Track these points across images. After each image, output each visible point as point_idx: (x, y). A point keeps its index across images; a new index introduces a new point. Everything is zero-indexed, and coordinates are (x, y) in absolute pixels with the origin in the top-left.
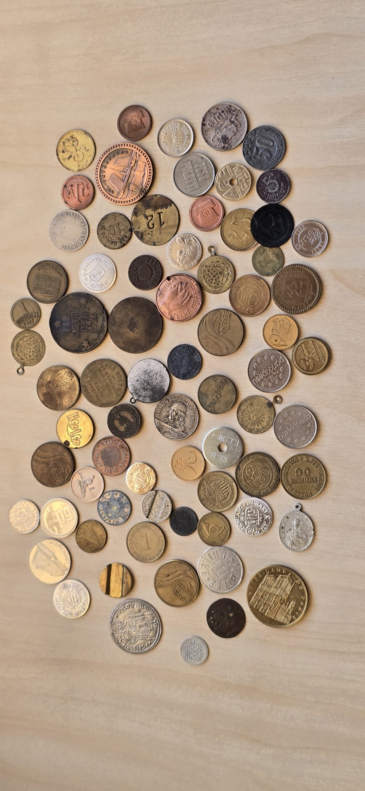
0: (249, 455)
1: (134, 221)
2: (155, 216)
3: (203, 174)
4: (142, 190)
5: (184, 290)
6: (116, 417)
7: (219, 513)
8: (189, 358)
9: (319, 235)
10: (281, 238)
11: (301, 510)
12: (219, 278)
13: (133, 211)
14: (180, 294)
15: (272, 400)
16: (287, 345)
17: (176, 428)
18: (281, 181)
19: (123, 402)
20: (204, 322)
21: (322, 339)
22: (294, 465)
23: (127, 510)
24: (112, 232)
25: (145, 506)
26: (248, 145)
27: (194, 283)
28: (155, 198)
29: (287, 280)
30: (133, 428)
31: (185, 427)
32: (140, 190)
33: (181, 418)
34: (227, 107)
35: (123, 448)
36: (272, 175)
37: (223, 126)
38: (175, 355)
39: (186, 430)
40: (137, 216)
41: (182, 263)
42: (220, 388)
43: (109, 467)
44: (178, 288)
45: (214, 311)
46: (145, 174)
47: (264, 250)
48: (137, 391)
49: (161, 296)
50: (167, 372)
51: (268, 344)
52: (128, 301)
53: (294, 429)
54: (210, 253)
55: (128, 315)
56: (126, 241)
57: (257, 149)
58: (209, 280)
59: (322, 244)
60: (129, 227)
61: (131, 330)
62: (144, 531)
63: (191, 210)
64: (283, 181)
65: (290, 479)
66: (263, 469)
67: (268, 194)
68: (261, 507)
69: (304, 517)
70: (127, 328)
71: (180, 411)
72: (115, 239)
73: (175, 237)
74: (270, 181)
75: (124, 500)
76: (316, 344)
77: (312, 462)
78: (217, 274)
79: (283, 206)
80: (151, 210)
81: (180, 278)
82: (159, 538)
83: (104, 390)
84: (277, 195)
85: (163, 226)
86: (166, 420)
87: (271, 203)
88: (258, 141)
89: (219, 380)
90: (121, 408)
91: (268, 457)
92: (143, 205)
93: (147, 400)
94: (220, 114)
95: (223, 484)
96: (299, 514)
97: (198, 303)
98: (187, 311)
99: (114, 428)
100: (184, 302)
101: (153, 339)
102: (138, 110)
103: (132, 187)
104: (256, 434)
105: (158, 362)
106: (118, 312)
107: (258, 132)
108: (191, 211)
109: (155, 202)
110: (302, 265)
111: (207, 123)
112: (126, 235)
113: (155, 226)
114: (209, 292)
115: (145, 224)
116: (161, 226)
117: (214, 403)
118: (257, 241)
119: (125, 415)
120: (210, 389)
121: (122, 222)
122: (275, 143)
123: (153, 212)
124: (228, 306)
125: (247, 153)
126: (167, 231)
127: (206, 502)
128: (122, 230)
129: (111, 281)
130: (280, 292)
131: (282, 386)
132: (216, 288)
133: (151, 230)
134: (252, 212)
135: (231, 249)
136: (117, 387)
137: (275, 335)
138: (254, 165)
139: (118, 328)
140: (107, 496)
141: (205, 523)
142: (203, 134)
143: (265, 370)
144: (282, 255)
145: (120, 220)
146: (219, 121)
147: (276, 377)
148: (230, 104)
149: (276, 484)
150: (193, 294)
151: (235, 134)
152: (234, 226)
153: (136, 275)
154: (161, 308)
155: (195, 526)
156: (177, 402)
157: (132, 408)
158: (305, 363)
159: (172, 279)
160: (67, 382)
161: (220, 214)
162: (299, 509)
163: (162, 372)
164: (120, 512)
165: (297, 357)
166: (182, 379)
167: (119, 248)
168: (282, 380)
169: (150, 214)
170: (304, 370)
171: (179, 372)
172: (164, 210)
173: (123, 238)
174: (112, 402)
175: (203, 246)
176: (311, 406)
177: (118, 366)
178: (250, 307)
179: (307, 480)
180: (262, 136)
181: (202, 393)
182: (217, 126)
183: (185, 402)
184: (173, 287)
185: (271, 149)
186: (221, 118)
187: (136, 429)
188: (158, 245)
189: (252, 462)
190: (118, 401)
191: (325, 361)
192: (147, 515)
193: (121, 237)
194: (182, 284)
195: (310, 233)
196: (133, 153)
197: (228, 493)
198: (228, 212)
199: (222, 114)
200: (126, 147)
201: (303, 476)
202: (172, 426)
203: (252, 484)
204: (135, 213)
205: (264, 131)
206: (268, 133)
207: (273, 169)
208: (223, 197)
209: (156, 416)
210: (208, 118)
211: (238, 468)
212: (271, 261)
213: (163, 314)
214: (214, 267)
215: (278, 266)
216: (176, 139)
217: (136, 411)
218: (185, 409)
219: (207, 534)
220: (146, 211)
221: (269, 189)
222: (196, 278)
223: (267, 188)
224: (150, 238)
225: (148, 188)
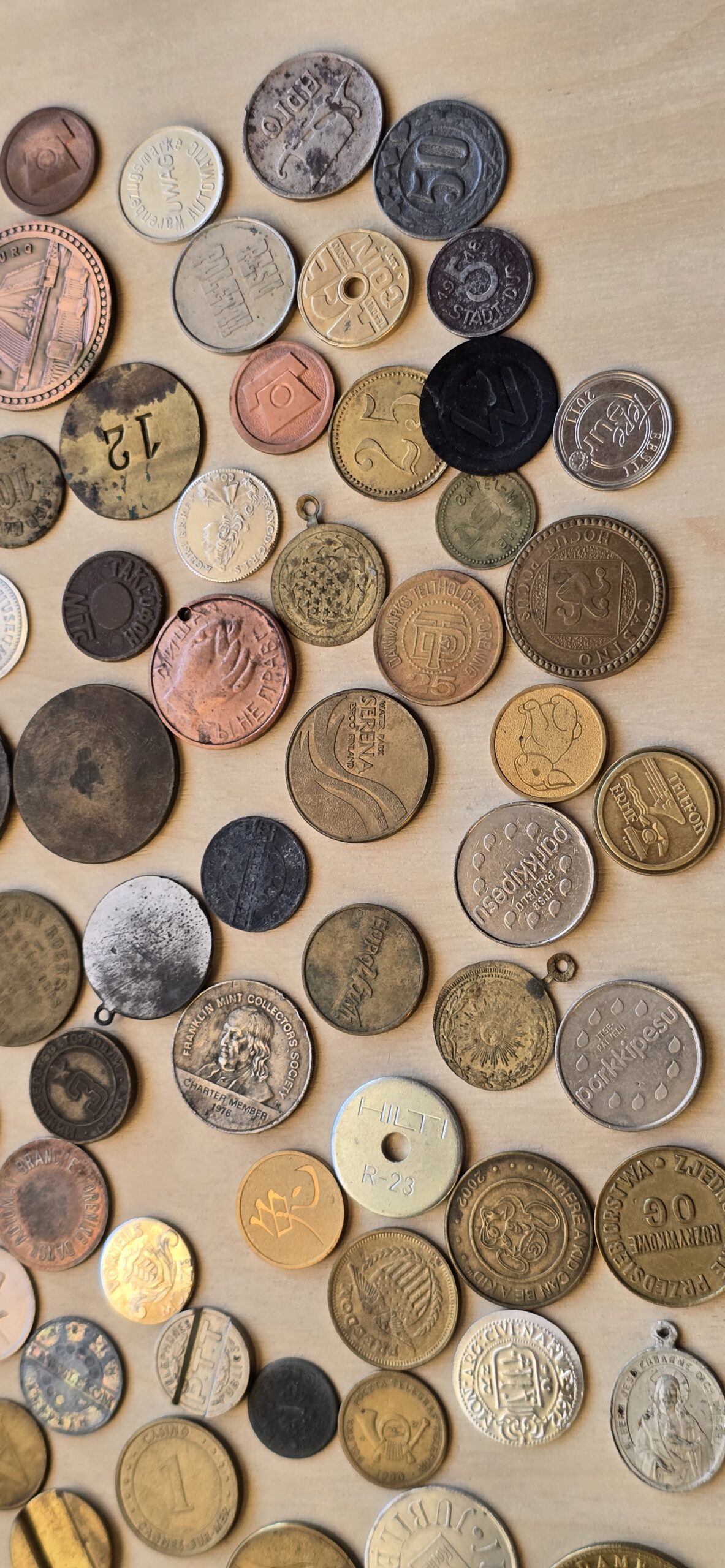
0: (485, 1167)
2: (131, 428)
3: (260, 277)
4: (84, 355)
5: (232, 645)
6: (57, 1076)
7: (408, 1373)
8: (266, 860)
9: (642, 413)
10: (521, 441)
11: (679, 1345)
12: (338, 593)
13: (64, 424)
14: (222, 659)
15: (542, 971)
16: (574, 784)
17: (244, 1094)
18: (503, 260)
19: (74, 1024)
20: (304, 737)
21: (688, 750)
22: (637, 1187)
23: (111, 1381)
24: (6, 495)
25: (166, 1366)
26: (390, 167)
27: (263, 619)
29: (553, 572)
30: (109, 1104)
31: (271, 1089)
32: (76, 355)
33: (257, 1059)
34: (316, 65)
35: (83, 1173)
36: (474, 247)
37: (310, 124)
38: (222, 853)
39: (277, 1098)
40: (76, 437)
41: (222, 561)
42: (371, 947)
43: (46, 1239)
44: (213, 641)
45: (330, 698)
46: (87, 306)
47: (471, 488)
48: (115, 985)
49: (164, 673)
50: (202, 913)
51: (513, 787)
52: (66, 699)
53: (624, 1064)
54: (307, 519)
55: (71, 745)
56: (50, 517)
57: (420, 176)
58: (308, 604)
59: (656, 442)
60: (56, 472)
61: (83, 791)
62: (169, 1449)
63: (233, 395)
64: (510, 262)
65: (628, 1238)
66: (537, 1208)
67: (464, 307)
68: (541, 1343)
69: (691, 1369)
70: (68, 785)
71: (253, 1035)
72: (15, 515)
73: (193, 484)
74: (470, 268)
75: (99, 1347)
76: (670, 771)
77: (698, 1173)
78: (331, 582)
79: (516, 339)
80: (116, 411)
81: (217, 610)
82: (217, 1471)
83: (15, 991)
84: (495, 306)
86: (212, 1069)
87: (479, 335)
88: (419, 150)
89: (365, 921)
90: (70, 1044)
91: (549, 1168)
92: (91, 402)
93: (148, 1008)
94: (296, 89)
95: (408, 1270)
96: (672, 1360)
97: (280, 681)
98: (249, 709)
99: (52, 1112)
100: (237, 683)
101: (150, 810)
102: (55, 120)
103: (53, 350)
104: (504, 1089)
105: (171, 882)
106: (38, 739)
107: (416, 123)
108: (236, 399)
110: (597, 518)
111: (259, 122)
112: (48, 498)
113: (131, 460)
114: (312, 643)
116: (148, 457)
117: (355, 1000)
118: (444, 460)
119: (84, 1066)
120: (340, 953)
121: (35, 462)
122: (474, 148)
124: (376, 678)
125: (390, 193)
126: (170, 470)
127: (359, 1338)
128: (35, 484)
129: (12, 647)
130: (535, 614)
131: (571, 920)
132: (331, 625)
133: (122, 472)
134: (422, 374)
135: (367, 499)
136: (51, 976)
137: (531, 753)
138: (415, 224)
139: (42, 788)
140: (47, 1338)
141: (363, 1411)
142: (250, 156)
143: (508, 873)
144: (530, 495)
145: (25, 454)
146: (295, 109)
147: (548, 894)
148: (325, 54)
149: (583, 1260)
150: (260, 652)
151: (347, 141)
152: (369, 423)
153: (87, 615)
154: (169, 709)
155: (332, 1423)
156: (240, 1008)
157: (102, 1040)
158: (640, 835)
159: (195, 614)
161: (323, 391)
162: (670, 1340)
163: (186, 913)
164: (91, 1389)
165: (610, 820)
166: (250, 930)
167: (30, 542)
168: (567, 899)
170: (636, 859)
171: (239, 907)
172: (153, 407)
173: (38, 509)
174: (41, 1028)
175: (282, 500)
176: (673, 980)
177: (52, 908)
178: (443, 675)
179: (687, 1237)
180: (431, 133)
181: (316, 970)
182: (291, 127)
183: (266, 1005)
184: (199, 640)
185: (464, 171)
186: (302, 102)
187: (118, 1110)
189: (498, 1187)
190: (59, 1022)
191: (704, 825)
192: (173, 1396)
193: (32, 507)
194: (224, 628)
195: (612, 410)
196: (50, 249)
197: (430, 1301)
198: (348, 383)
199: (304, 88)
200: (27, 234)
201: (674, 1221)
202: (231, 1089)
203: (504, 1263)
204: (70, 429)
205: (434, 117)
206: (449, 121)
207: (474, 230)
208: (326, 338)
209: (180, 1060)
210: (261, 106)
211: (454, 1215)
212: (497, 518)
213: (174, 727)
214: (320, 560)
215: (521, 531)
216: (171, 186)
217: (116, 1049)
218: (269, 1027)
219: (370, 1448)
220: (102, 417)
221: (469, 294)
222: (268, 601)
223: (460, 289)
224: (120, 498)
225: (101, 345)
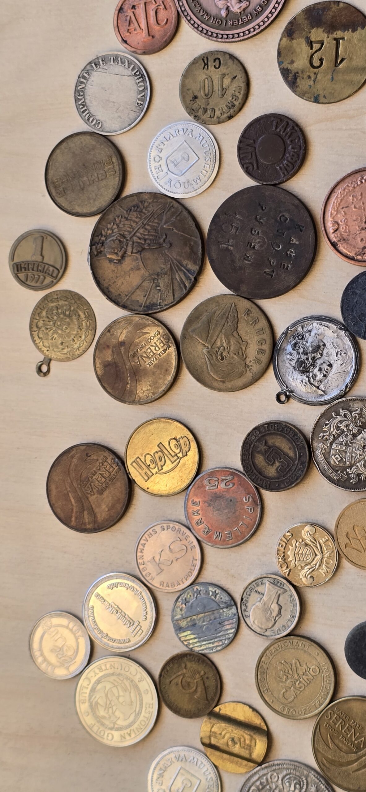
1: (285, 48)
28: (334, 8)
85: (341, 66)
109: (333, 17)
115: (306, 56)
123: (326, 35)
169: (318, 39)
188: (323, 103)
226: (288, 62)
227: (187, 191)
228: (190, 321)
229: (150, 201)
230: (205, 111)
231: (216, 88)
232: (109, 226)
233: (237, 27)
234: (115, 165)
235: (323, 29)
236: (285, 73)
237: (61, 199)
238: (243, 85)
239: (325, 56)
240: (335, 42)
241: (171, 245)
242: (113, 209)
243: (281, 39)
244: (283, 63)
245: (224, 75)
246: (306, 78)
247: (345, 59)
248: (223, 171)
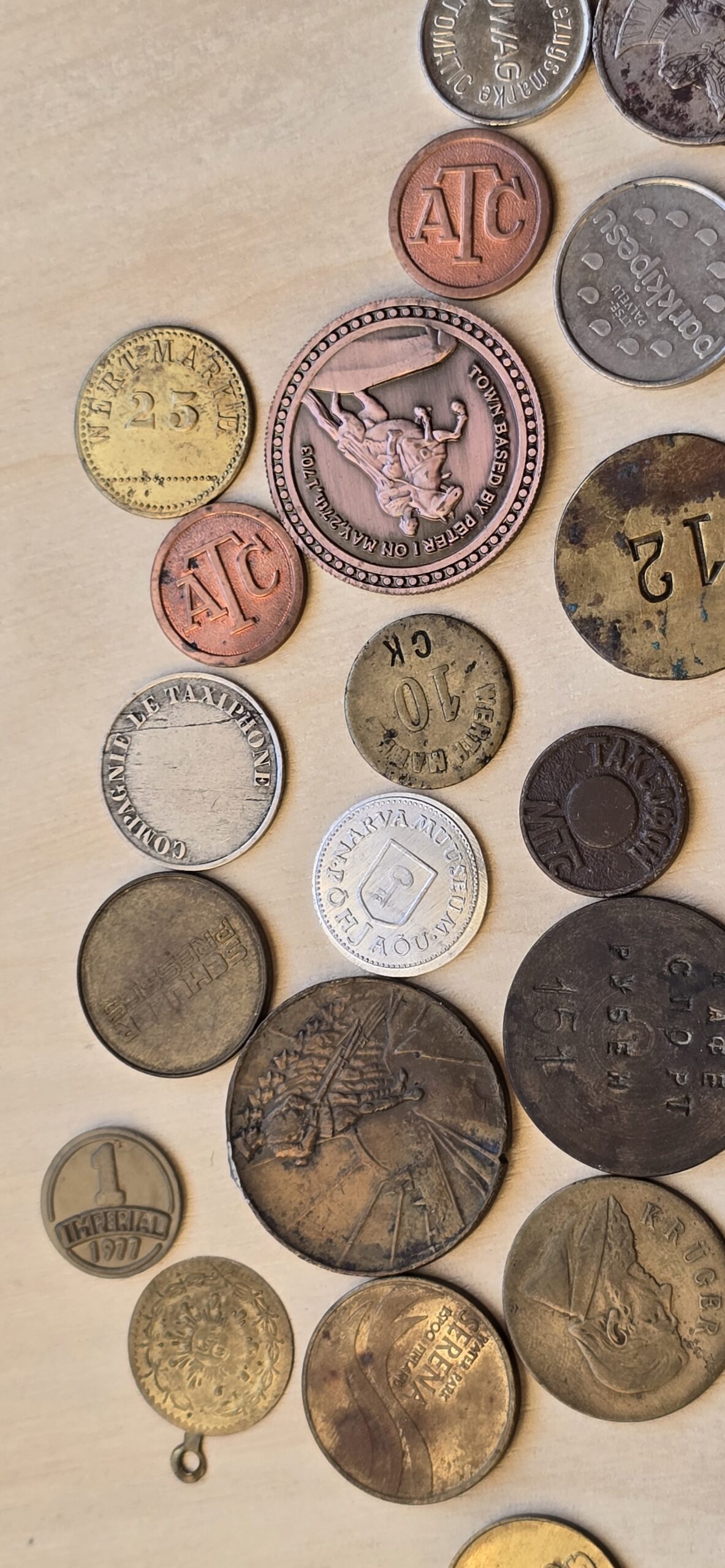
1: (573, 571)
2: (675, 537)
13: (562, 530)
28: (664, 452)
40: (585, 546)
80: (649, 508)
85: (716, 581)
92: (606, 494)
109: (668, 473)
113: (675, 586)
115: (628, 579)
116: (704, 584)
123: (662, 519)
133: (660, 605)
160: (450, 1360)
169: (647, 532)
172: (711, 505)
188: (697, 677)
204: (573, 534)
220: (629, 519)
224: (657, 645)
226: (587, 601)
227: (427, 955)
228: (516, 1267)
229: (345, 1000)
230: (422, 759)
231: (434, 701)
232: (263, 1083)
233: (447, 551)
234: (241, 934)
235: (651, 507)
236: (588, 628)
237: (133, 1045)
238: (495, 680)
239: (674, 568)
240: (687, 529)
241: (423, 1092)
242: (262, 1040)
243: (558, 555)
244: (576, 606)
245: (444, 668)
246: (641, 629)
247: (722, 563)
248: (500, 888)
